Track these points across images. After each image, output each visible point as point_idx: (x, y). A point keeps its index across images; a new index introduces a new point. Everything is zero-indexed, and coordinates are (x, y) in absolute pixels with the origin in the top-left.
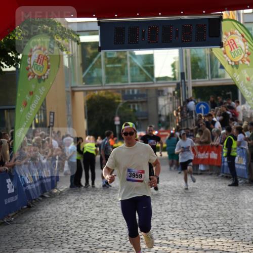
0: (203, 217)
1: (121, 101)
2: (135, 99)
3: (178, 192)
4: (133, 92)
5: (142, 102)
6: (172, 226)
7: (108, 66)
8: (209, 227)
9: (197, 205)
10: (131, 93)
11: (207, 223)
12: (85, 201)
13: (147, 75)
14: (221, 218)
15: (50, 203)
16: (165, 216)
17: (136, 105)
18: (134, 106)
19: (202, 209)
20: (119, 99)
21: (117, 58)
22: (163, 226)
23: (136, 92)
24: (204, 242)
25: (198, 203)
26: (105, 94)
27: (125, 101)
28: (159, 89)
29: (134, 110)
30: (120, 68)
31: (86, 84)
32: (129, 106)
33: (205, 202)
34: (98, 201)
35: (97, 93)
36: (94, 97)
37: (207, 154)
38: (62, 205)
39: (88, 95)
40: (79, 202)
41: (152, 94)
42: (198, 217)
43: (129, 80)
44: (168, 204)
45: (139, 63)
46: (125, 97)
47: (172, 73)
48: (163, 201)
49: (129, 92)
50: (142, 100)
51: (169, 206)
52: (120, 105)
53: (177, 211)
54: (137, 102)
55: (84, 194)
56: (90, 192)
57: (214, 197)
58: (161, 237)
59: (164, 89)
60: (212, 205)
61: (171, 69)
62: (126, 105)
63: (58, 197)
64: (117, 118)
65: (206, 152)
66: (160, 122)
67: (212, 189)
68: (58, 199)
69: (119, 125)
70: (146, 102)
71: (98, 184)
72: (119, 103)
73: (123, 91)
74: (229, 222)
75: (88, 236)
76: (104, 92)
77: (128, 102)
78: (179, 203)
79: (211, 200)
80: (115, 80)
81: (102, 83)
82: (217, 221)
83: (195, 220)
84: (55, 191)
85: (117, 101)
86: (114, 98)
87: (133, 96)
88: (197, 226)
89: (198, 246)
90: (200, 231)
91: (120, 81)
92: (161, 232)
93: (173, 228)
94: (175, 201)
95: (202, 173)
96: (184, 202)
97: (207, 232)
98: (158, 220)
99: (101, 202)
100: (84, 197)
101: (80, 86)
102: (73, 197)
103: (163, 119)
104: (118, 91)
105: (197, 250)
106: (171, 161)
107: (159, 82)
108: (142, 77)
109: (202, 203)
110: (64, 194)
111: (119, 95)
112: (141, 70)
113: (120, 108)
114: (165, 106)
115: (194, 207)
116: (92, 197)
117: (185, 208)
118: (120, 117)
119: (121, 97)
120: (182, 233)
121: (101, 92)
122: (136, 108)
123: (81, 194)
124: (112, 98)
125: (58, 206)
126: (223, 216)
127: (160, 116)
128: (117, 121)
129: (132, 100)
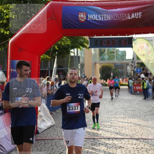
0: (132, 110)
2: (118, 67)
3: (126, 101)
4: (118, 64)
5: (121, 68)
6: (120, 113)
7: (110, 54)
8: (133, 114)
9: (132, 106)
11: (133, 113)
14: (139, 111)
16: (119, 110)
18: (118, 69)
19: (133, 108)
22: (117, 113)
23: (119, 64)
24: (129, 120)
25: (132, 105)
28: (128, 63)
29: (118, 71)
32: (117, 69)
33: (135, 105)
37: (140, 87)
41: (125, 65)
42: (130, 111)
44: (122, 105)
46: (115, 66)
48: (120, 104)
51: (122, 106)
52: (113, 69)
53: (124, 108)
57: (139, 103)
58: (115, 117)
59: (130, 63)
60: (137, 106)
62: (116, 69)
65: (139, 86)
66: (127, 75)
67: (139, 100)
72: (112, 68)
73: (115, 63)
74: (141, 112)
75: (89, 116)
78: (126, 105)
79: (137, 104)
80: (112, 59)
82: (137, 112)
83: (129, 111)
85: (112, 67)
88: (129, 114)
89: (126, 121)
90: (129, 116)
92: (115, 116)
93: (120, 114)
94: (124, 104)
95: (137, 94)
96: (127, 105)
97: (131, 116)
98: (116, 111)
103: (129, 74)
104: (113, 63)
105: (126, 123)
109: (134, 105)
111: (113, 65)
112: (121, 56)
114: (129, 69)
115: (131, 107)
117: (127, 107)
118: (113, 73)
120: (123, 116)
122: (119, 70)
126: (139, 110)
127: (127, 73)
128: (112, 75)
129: (117, 67)
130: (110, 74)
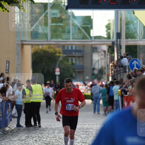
1: (61, 55)
2: (74, 54)
4: (72, 47)
10: (70, 48)
12: (34, 139)
13: (84, 34)
15: (4, 139)
17: (74, 59)
18: (72, 60)
20: (60, 53)
21: (60, 18)
23: (74, 48)
26: (48, 48)
27: (65, 55)
30: (62, 26)
31: (32, 39)
32: (68, 60)
34: (45, 139)
35: (41, 47)
36: (38, 51)
38: (15, 141)
39: (34, 48)
40: (29, 139)
41: (88, 50)
43: (71, 38)
45: (78, 23)
46: (65, 52)
47: (106, 33)
49: (68, 47)
50: (79, 55)
52: (61, 59)
54: (75, 57)
55: (32, 132)
56: (38, 131)
61: (105, 29)
63: (10, 134)
64: (57, 70)
68: (11, 136)
69: (59, 75)
70: (83, 57)
71: (44, 125)
72: (59, 57)
73: (63, 46)
76: (47, 46)
77: (67, 56)
80: (57, 37)
81: (47, 39)
84: (7, 129)
85: (58, 55)
86: (56, 52)
87: (72, 51)
91: (61, 38)
99: (48, 140)
100: (33, 135)
101: (28, 40)
102: (23, 134)
104: (58, 46)
106: (105, 107)
107: (96, 40)
108: (80, 36)
110: (15, 131)
112: (79, 29)
113: (61, 61)
116: (40, 135)
118: (60, 68)
119: (61, 52)
121: (45, 46)
122: (74, 62)
123: (30, 133)
124: (54, 52)
125: (11, 142)
128: (57, 72)
129: (70, 55)
130: (54, 72)
